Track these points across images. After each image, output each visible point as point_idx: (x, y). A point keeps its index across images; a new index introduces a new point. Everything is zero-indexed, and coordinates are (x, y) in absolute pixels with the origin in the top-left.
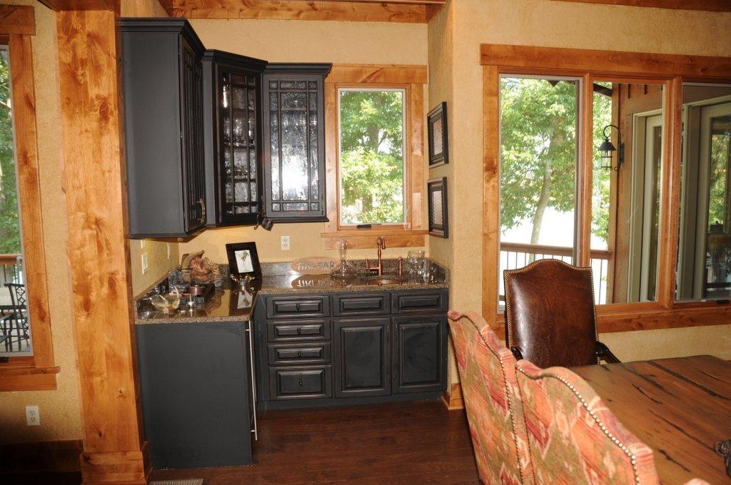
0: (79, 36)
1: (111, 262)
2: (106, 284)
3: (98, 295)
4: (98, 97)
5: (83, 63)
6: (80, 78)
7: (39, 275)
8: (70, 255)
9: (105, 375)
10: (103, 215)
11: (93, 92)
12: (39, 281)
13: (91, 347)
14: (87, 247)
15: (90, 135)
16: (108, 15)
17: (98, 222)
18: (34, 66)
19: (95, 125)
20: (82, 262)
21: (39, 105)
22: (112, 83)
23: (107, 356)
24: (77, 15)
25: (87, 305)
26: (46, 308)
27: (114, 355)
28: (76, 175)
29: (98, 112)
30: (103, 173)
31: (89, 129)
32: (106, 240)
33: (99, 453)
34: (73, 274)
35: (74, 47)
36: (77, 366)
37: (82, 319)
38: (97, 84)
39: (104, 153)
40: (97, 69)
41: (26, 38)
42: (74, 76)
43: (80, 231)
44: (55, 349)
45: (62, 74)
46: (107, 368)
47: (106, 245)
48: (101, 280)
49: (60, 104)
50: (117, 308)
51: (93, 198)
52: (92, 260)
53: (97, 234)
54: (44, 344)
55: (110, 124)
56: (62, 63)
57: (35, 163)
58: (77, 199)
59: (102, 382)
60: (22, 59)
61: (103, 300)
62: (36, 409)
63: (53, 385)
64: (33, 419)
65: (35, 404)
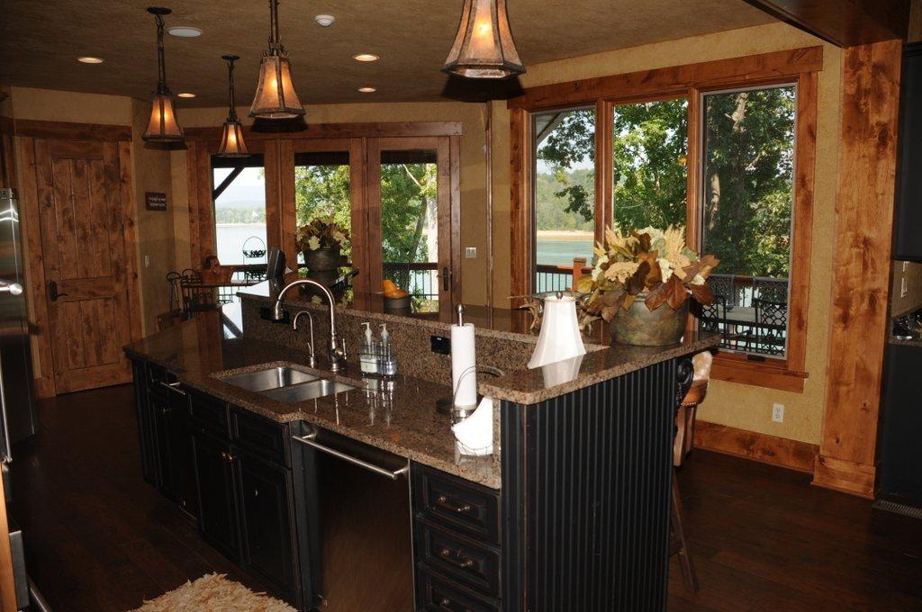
0: (865, 68)
1: (874, 280)
2: (867, 300)
3: (858, 310)
4: (878, 124)
5: (867, 92)
6: (863, 107)
7: (803, 287)
8: (836, 270)
9: (853, 385)
10: (872, 234)
11: (874, 119)
12: (802, 292)
13: (843, 358)
14: (852, 266)
15: (867, 160)
16: (896, 44)
17: (867, 242)
18: (818, 98)
19: (872, 150)
20: (846, 277)
21: (820, 134)
22: (894, 110)
23: (857, 368)
24: (865, 49)
25: (845, 319)
26: (805, 319)
27: (865, 369)
28: (850, 198)
29: (877, 139)
30: (877, 196)
31: (867, 154)
32: (872, 259)
33: (834, 458)
34: (837, 289)
35: (859, 80)
36: (827, 374)
37: (839, 331)
38: (879, 112)
39: (879, 176)
40: (880, 97)
41: (814, 75)
42: (857, 105)
43: (847, 249)
44: (807, 356)
45: (846, 104)
46: (856, 380)
47: (872, 264)
48: (862, 296)
49: (841, 132)
50: (874, 324)
51: (864, 219)
52: (856, 277)
53: (864, 252)
54: (799, 349)
55: (888, 148)
56: (847, 95)
57: (810, 187)
58: (848, 220)
59: (848, 392)
60: (809, 94)
61: (862, 315)
62: (782, 407)
63: (800, 389)
64: (778, 416)
65: (781, 403)
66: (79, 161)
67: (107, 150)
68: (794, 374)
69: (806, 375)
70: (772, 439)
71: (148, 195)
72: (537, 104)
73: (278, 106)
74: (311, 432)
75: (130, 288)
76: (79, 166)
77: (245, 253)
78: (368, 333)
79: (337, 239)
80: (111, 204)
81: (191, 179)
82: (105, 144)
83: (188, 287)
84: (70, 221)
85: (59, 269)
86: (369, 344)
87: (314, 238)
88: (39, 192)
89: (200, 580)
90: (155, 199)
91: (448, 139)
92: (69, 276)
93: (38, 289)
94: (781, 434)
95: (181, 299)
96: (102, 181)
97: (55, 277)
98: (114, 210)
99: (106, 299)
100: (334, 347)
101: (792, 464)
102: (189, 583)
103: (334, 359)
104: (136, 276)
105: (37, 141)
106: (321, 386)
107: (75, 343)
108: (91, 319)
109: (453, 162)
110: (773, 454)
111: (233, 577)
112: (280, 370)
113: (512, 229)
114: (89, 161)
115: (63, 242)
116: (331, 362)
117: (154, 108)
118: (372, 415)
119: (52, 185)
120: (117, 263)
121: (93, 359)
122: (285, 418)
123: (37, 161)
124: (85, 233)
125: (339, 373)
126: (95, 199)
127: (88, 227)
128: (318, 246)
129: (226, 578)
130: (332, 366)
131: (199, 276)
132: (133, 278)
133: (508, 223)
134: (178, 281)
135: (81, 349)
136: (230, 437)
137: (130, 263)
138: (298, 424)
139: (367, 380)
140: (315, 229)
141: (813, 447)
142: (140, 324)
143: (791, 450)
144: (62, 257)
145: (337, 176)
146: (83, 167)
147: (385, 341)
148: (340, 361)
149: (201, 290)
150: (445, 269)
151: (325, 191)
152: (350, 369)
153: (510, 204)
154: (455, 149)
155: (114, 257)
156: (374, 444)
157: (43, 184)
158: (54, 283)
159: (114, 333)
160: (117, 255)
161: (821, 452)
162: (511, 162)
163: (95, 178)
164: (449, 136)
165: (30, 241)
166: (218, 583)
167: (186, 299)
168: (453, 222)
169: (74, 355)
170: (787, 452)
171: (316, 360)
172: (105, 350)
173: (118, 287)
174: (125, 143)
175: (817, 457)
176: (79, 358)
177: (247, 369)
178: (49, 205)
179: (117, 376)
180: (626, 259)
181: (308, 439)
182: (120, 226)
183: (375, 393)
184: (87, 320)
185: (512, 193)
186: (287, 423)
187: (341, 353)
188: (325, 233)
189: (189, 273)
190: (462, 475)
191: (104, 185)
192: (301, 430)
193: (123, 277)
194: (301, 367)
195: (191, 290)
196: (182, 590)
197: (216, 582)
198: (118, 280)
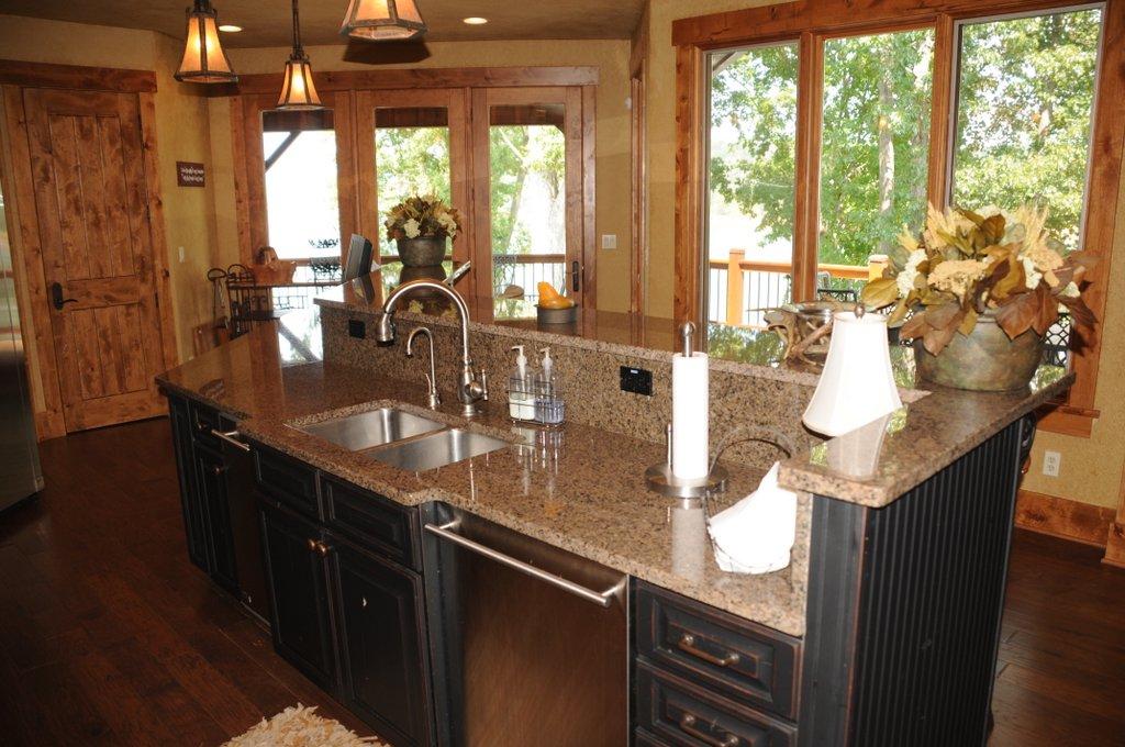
7: (1098, 293)
44: (1099, 388)
62: (1057, 456)
63: (1086, 432)
64: (1051, 468)
65: (1057, 451)
66: (85, 119)
67: (124, 105)
68: (1079, 413)
69: (1096, 414)
70: (1042, 498)
71: (180, 165)
72: (715, 38)
73: (388, 16)
74: (452, 518)
75: (160, 290)
76: (86, 126)
77: (312, 243)
78: (522, 361)
79: (444, 224)
80: (131, 179)
81: (237, 145)
82: (120, 96)
83: (236, 288)
84: (76, 201)
85: (64, 267)
86: (523, 378)
87: (412, 221)
88: (33, 161)
89: (279, 717)
90: (190, 171)
91: (579, 89)
92: (77, 276)
93: (37, 292)
94: (1055, 492)
95: (227, 304)
96: (118, 146)
97: (60, 277)
98: (136, 186)
99: (129, 306)
100: (467, 381)
101: (1069, 532)
102: (264, 722)
103: (467, 398)
104: (167, 274)
105: (27, 91)
106: (450, 438)
107: (89, 364)
108: (110, 332)
109: (585, 121)
110: (1042, 518)
111: (326, 712)
112: (386, 412)
113: (676, 209)
114: (99, 119)
115: (67, 230)
116: (464, 403)
117: (191, 30)
118: (526, 481)
119: (50, 153)
120: (142, 257)
121: (114, 384)
122: (412, 499)
123: (29, 119)
124: (97, 218)
125: (475, 418)
126: (109, 171)
127: (101, 208)
128: (418, 232)
129: (317, 713)
130: (463, 409)
131: (251, 275)
132: (164, 278)
133: (671, 202)
134: (223, 281)
135: (97, 373)
136: (322, 518)
137: (159, 258)
138: (432, 505)
139: (520, 431)
140: (413, 210)
141: (1101, 511)
142: (174, 339)
143: (1069, 514)
144: (68, 250)
145: (413, 145)
146: (91, 126)
147: (548, 374)
148: (477, 401)
149: (252, 293)
150: (575, 263)
151: (396, 166)
152: (492, 413)
153: (674, 176)
154: (589, 104)
155: (138, 250)
156: (567, 547)
157: (37, 151)
158: (59, 285)
159: (141, 351)
160: (141, 246)
161: (1118, 519)
162: (678, 119)
163: (107, 141)
164: (581, 87)
165: (23, 228)
166: (307, 723)
167: (234, 305)
168: (586, 201)
169: (89, 380)
170: (1063, 516)
171: (440, 397)
172: (130, 374)
173: (144, 290)
174: (146, 94)
175: (1111, 525)
176: (95, 385)
177: (338, 412)
178: (47, 179)
179: (146, 407)
180: (963, 256)
181: (449, 529)
182: (143, 209)
183: (531, 448)
184: (104, 335)
185: (677, 161)
186: (417, 506)
187: (478, 390)
188: (427, 213)
189: (236, 270)
190: (731, 608)
191: (122, 151)
192: (437, 513)
193: (150, 277)
194: (417, 409)
195: (240, 292)
196: (256, 734)
197: (304, 720)
198: (143, 280)
